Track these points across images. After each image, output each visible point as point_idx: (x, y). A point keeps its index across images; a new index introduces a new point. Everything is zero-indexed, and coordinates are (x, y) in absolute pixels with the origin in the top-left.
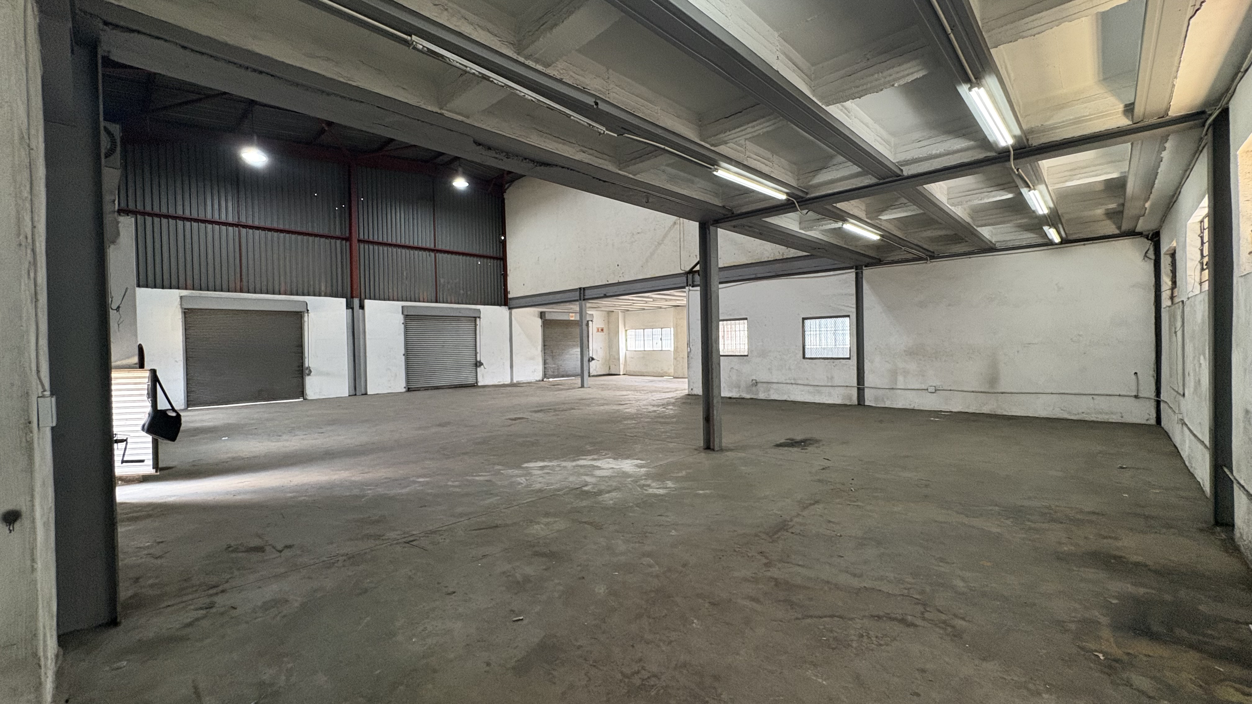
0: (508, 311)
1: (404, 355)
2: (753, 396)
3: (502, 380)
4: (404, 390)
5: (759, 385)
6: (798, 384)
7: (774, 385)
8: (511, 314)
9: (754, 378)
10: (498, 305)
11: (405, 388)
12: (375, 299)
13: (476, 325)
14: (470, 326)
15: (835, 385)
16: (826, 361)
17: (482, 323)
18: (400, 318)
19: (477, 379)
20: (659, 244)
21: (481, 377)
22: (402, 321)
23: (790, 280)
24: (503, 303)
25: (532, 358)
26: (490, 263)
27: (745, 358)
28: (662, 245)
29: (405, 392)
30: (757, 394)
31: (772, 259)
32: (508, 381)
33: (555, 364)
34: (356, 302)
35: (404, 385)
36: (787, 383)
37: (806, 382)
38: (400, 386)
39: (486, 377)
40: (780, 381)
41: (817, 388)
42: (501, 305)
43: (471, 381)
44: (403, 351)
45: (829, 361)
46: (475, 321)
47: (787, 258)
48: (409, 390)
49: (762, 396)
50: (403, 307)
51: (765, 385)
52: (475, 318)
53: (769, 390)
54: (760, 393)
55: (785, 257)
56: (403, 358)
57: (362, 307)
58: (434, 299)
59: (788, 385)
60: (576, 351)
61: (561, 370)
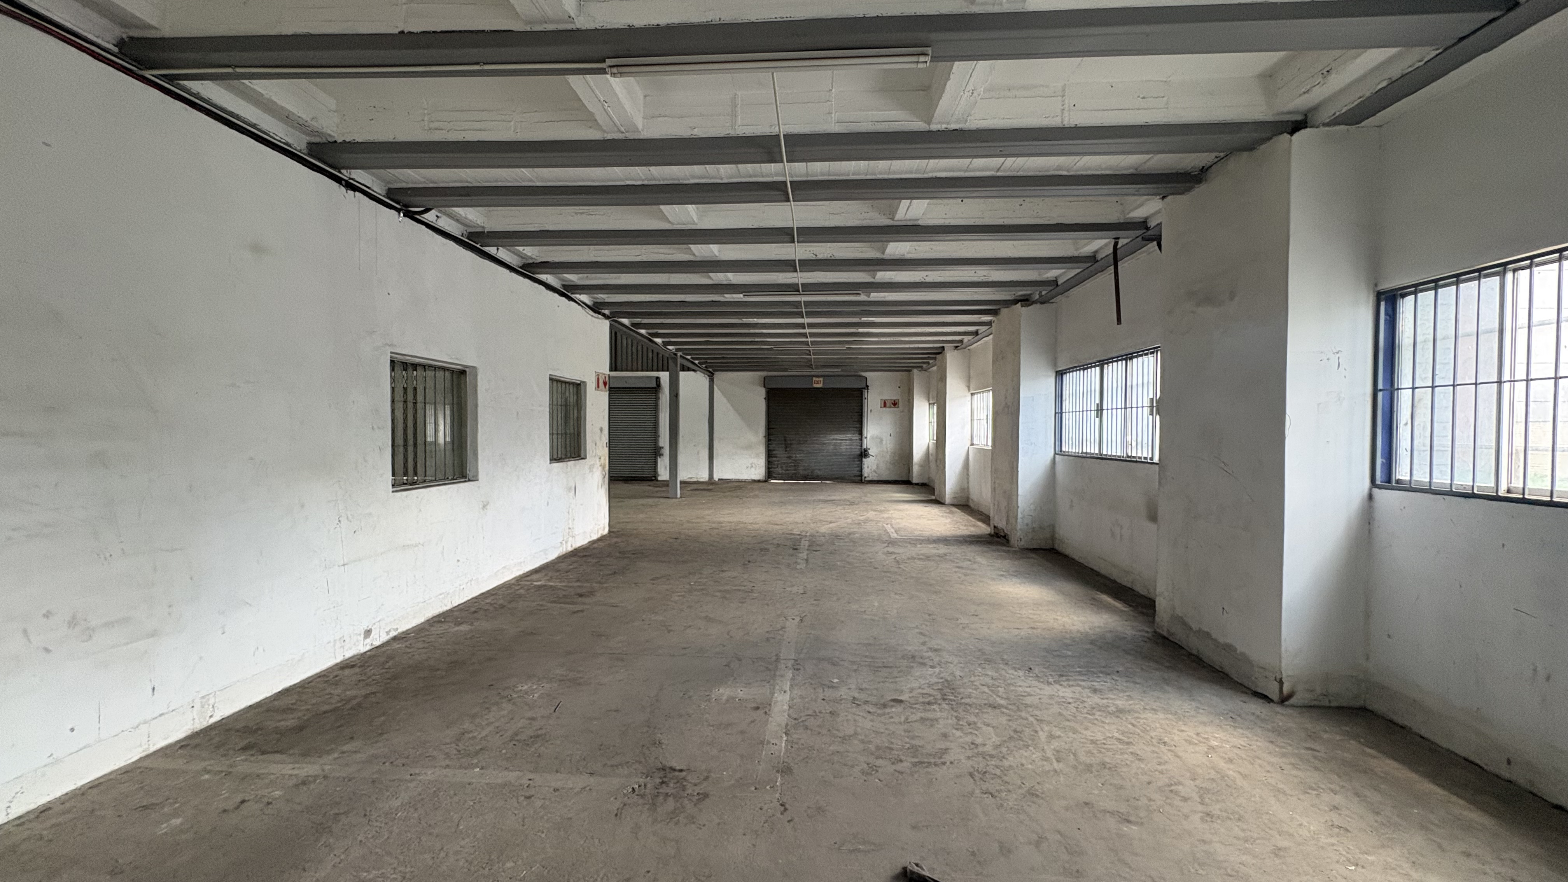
0: (708, 378)
3: (695, 476)
8: (711, 382)
13: (657, 398)
14: (652, 398)
19: (656, 472)
25: (749, 447)
32: (704, 476)
43: (648, 474)
46: (657, 392)
52: (655, 390)
60: (833, 439)
61: (801, 468)
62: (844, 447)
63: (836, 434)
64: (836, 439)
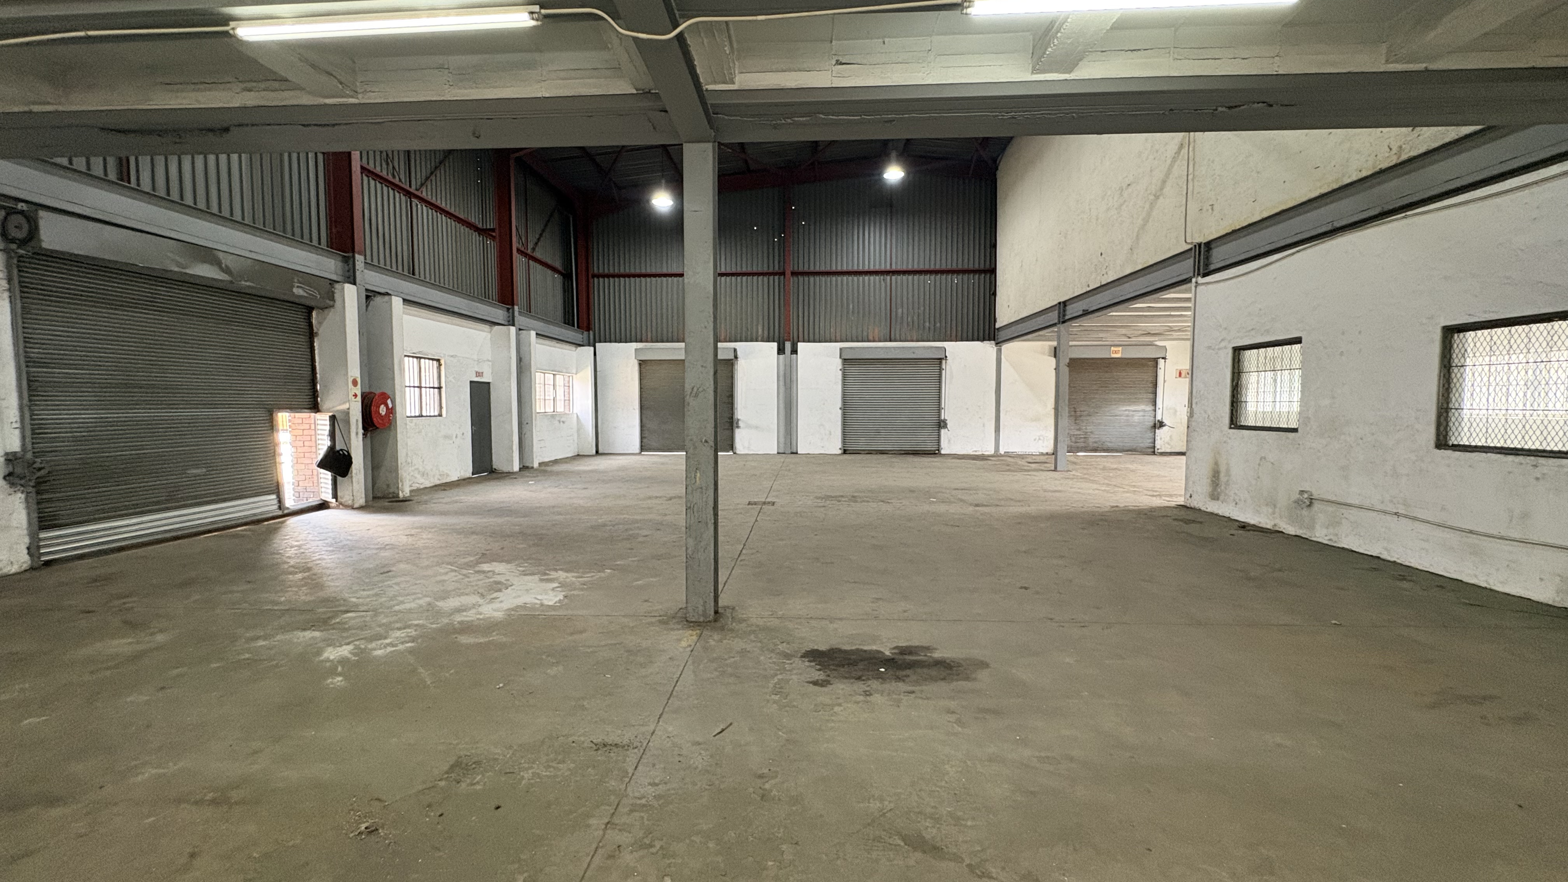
0: (995, 348)
1: (840, 409)
2: (1300, 532)
3: (980, 449)
4: (840, 452)
5: (1317, 506)
6: (1415, 519)
7: (1354, 511)
8: (999, 352)
9: (1308, 489)
10: (978, 340)
11: (840, 449)
12: (809, 341)
13: (941, 369)
14: (933, 370)
15: (1535, 538)
16: (1510, 458)
17: (951, 368)
18: (838, 363)
19: (939, 445)
20: (1157, 197)
21: (947, 441)
22: (840, 367)
23: (1416, 219)
24: (987, 337)
25: (1037, 419)
26: (974, 279)
27: (1291, 435)
28: (1161, 198)
29: (839, 455)
30: (1311, 527)
31: (1369, 173)
32: (990, 450)
33: (1079, 430)
34: (788, 345)
35: (840, 447)
36: (1385, 512)
37: (1440, 517)
38: (835, 446)
39: (950, 442)
40: (1367, 503)
41: (1473, 539)
42: (983, 340)
43: (930, 447)
44: (839, 404)
45: (1520, 459)
46: (941, 363)
47: (1411, 160)
48: (845, 452)
49: (1320, 535)
50: (841, 349)
51: (1330, 509)
52: (939, 361)
53: (1339, 523)
54: (1318, 527)
55: (1404, 157)
56: (840, 412)
57: (794, 351)
58: (888, 339)
59: (1388, 517)
60: (1126, 410)
61: (1091, 440)
62: (1136, 418)
63: (1129, 405)
64: (1129, 411)
